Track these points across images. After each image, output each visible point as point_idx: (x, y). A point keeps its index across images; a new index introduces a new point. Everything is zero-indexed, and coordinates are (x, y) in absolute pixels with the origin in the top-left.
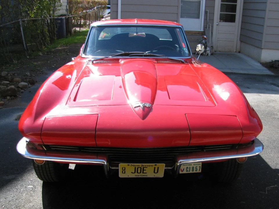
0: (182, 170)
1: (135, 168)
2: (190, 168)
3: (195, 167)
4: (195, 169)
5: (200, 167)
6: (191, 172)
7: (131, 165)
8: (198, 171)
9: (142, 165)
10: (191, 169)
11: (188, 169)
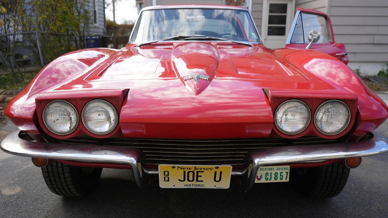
0: (259, 177)
1: (185, 172)
2: (271, 173)
3: (279, 172)
4: (279, 176)
5: (287, 173)
6: (273, 181)
7: (178, 167)
8: (284, 180)
9: (195, 167)
10: (273, 176)
11: (268, 175)
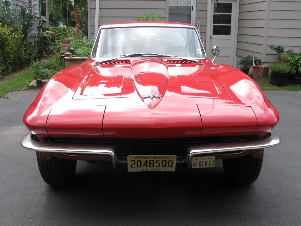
2: (203, 161)
4: (208, 163)
5: (213, 161)
8: (211, 166)
10: (204, 163)
11: (201, 163)
